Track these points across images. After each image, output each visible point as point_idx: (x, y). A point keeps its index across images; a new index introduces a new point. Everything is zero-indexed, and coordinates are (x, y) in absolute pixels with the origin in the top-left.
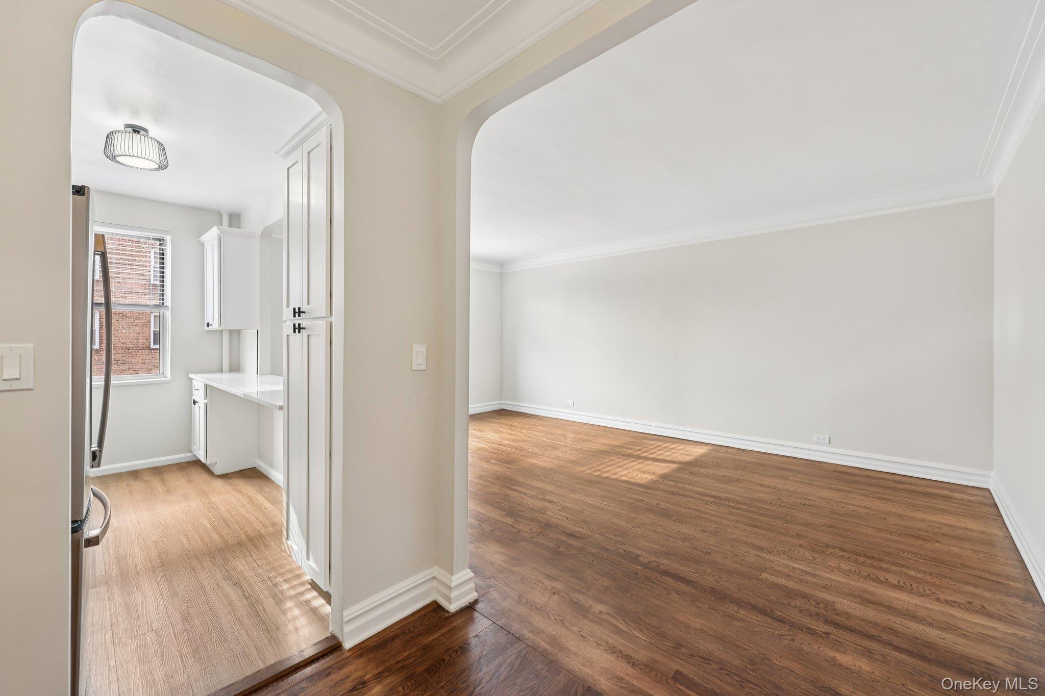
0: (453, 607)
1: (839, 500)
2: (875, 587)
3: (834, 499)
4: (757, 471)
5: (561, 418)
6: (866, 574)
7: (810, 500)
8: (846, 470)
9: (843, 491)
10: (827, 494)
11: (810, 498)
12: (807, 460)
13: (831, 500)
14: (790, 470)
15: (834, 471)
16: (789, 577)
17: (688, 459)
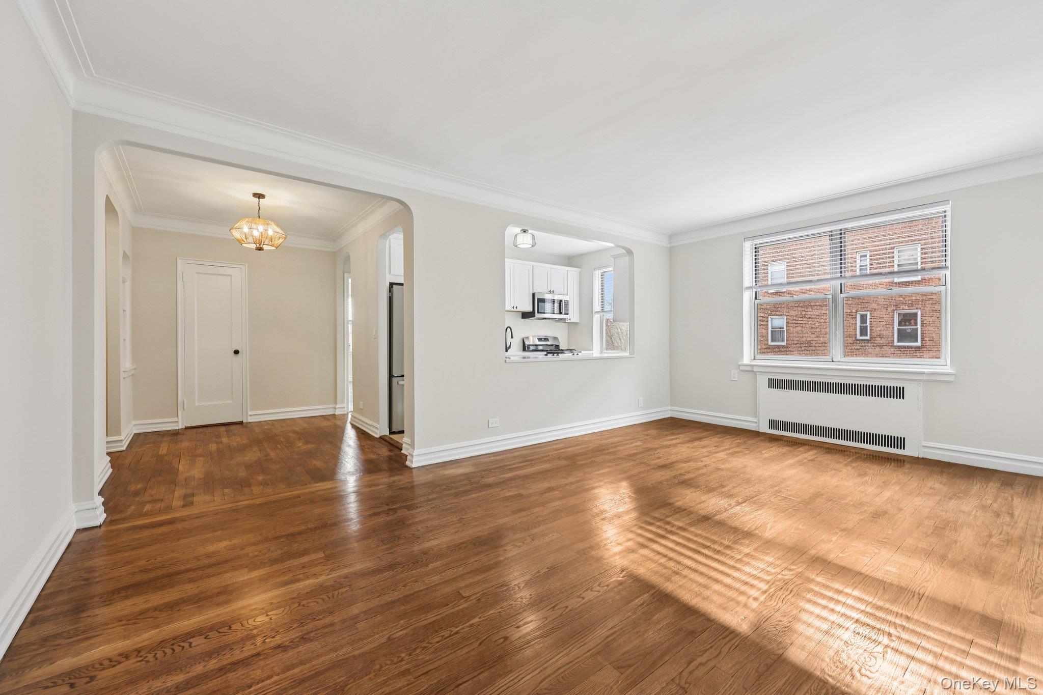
0: (408, 463)
2: (218, 615)
6: (234, 627)
16: (303, 567)
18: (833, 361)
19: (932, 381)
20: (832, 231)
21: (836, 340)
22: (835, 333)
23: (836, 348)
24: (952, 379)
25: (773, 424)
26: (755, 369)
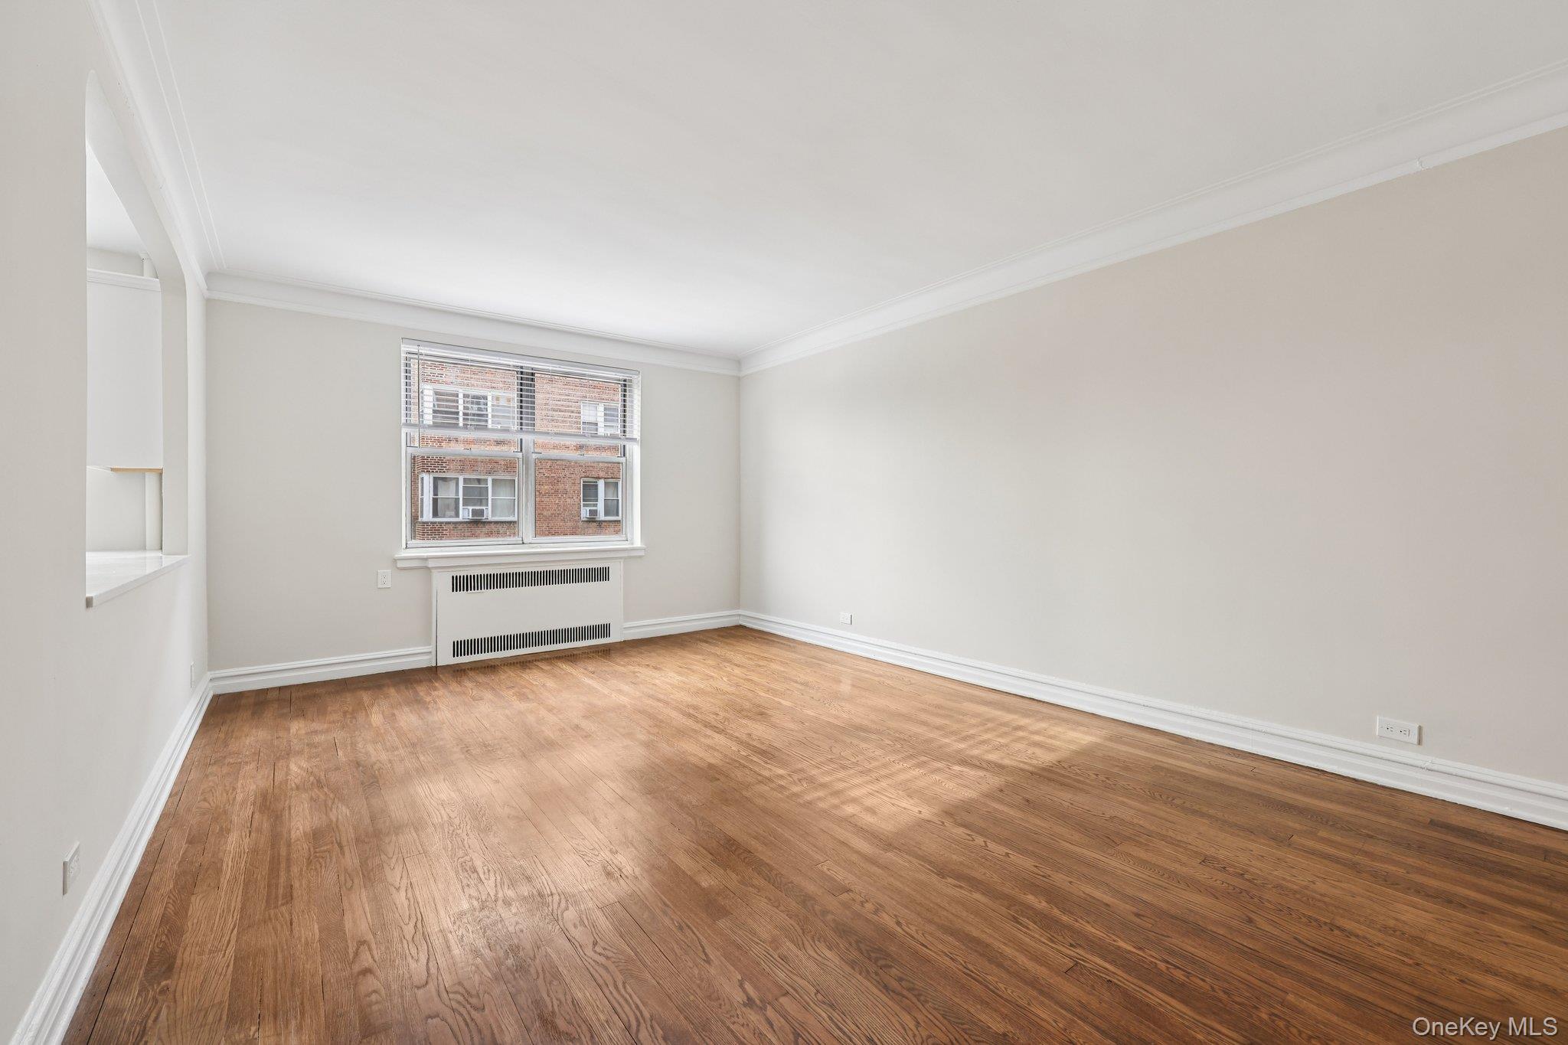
1: (1445, 942)
3: (1431, 938)
4: (1205, 809)
5: (831, 646)
7: (1350, 934)
8: (1470, 822)
9: (1462, 905)
10: (1414, 914)
11: (1348, 925)
12: (1355, 780)
13: (1417, 940)
14: (1301, 811)
15: (1432, 822)
17: (1046, 758)
18: (523, 543)
19: (629, 557)
20: (522, 367)
21: (527, 514)
22: (526, 505)
23: (527, 528)
24: (642, 553)
25: (459, 648)
26: (431, 564)
